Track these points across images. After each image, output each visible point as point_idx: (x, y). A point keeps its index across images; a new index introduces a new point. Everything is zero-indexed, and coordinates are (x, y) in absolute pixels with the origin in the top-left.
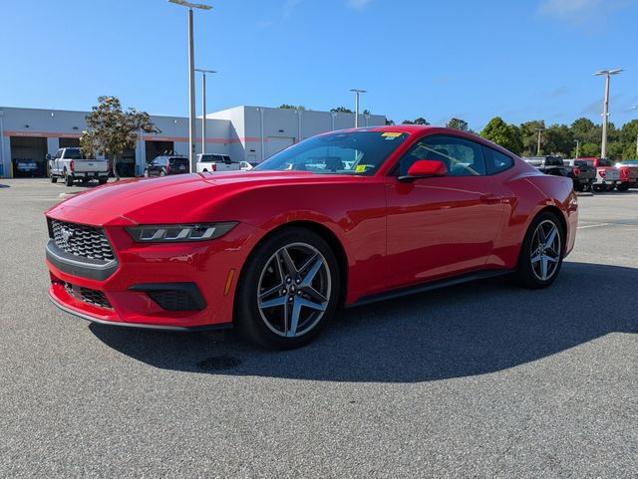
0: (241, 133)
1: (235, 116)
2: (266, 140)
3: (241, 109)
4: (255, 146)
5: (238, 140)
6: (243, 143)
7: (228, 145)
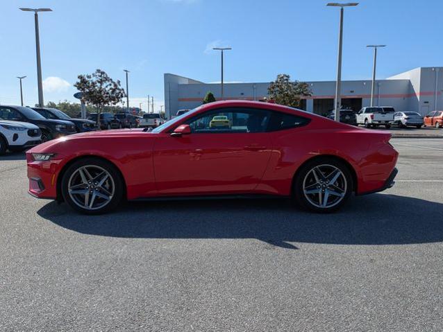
0: (417, 89)
1: (413, 76)
2: (439, 93)
3: (418, 71)
4: (429, 98)
5: (415, 95)
6: (418, 97)
7: (406, 99)
